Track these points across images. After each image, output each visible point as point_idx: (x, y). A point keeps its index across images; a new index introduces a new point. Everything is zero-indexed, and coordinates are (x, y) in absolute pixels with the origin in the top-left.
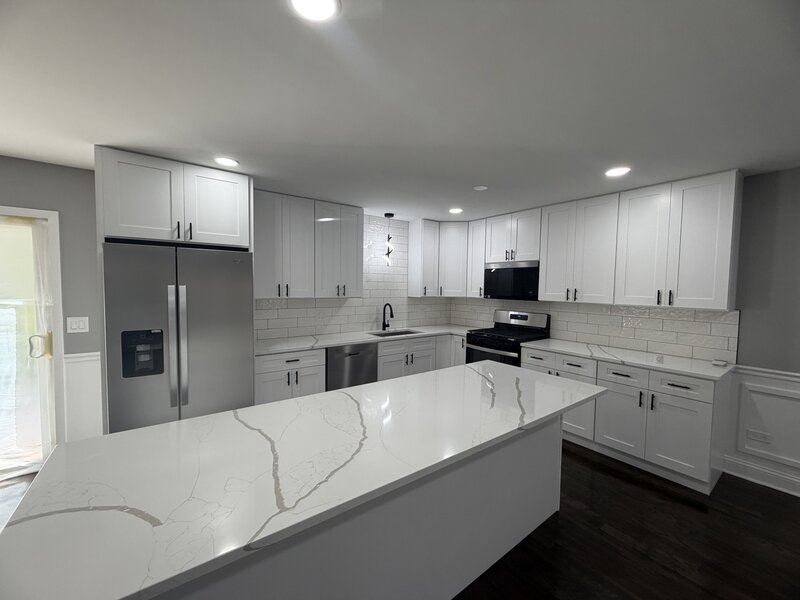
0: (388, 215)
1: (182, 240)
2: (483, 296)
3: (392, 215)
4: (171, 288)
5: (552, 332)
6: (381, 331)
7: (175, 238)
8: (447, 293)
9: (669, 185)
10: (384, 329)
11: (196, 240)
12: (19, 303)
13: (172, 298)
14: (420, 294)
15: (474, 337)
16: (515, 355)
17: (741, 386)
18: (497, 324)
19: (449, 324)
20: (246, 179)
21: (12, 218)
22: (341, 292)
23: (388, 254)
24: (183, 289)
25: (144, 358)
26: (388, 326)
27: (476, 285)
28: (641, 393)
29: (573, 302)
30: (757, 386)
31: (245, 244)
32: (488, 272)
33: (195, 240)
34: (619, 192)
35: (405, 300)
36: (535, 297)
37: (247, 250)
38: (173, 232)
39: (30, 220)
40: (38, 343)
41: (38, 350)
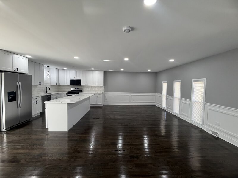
0: (48, 67)
1: (16, 71)
2: (70, 85)
4: (18, 82)
5: (83, 91)
7: (14, 71)
8: (61, 84)
11: (19, 72)
13: (18, 84)
14: (55, 85)
15: (69, 93)
19: (59, 91)
22: (40, 84)
23: (48, 75)
24: (20, 82)
26: (47, 92)
27: (68, 83)
28: (96, 96)
29: (87, 86)
30: (106, 94)
32: (70, 80)
35: (50, 86)
36: (80, 85)
38: (13, 69)
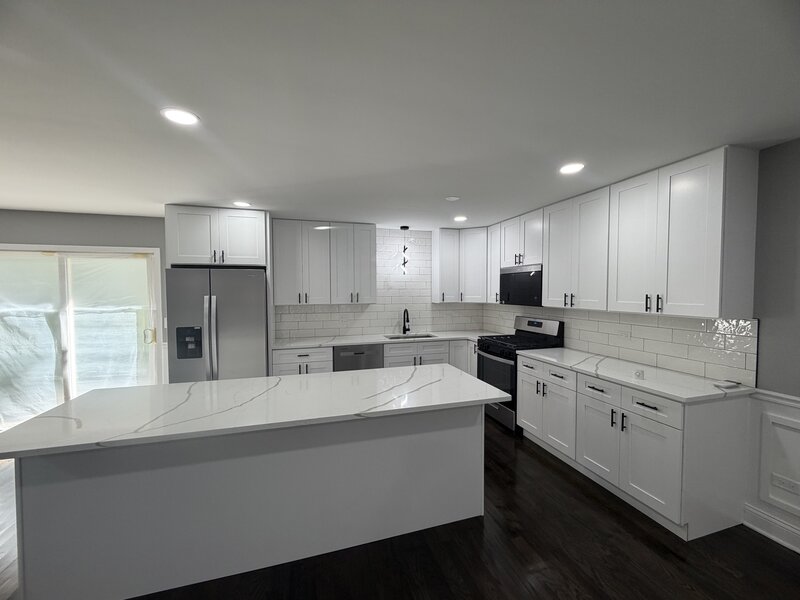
0: (403, 228)
1: (217, 263)
2: (498, 302)
3: (407, 228)
4: (207, 298)
5: (566, 341)
6: (402, 334)
7: (213, 263)
8: (469, 299)
9: (656, 171)
10: (404, 333)
12: (140, 308)
13: (206, 305)
14: (438, 300)
16: (512, 363)
17: (762, 415)
18: (517, 331)
20: (263, 214)
21: (136, 254)
22: (355, 299)
23: (404, 264)
24: (214, 298)
25: (191, 346)
26: (409, 330)
27: (494, 292)
28: (613, 412)
29: (571, 309)
30: (782, 418)
31: (263, 264)
33: (227, 263)
34: (610, 185)
35: (429, 306)
36: (539, 304)
37: (264, 268)
38: (212, 258)
39: (145, 255)
40: (150, 334)
41: (149, 340)
